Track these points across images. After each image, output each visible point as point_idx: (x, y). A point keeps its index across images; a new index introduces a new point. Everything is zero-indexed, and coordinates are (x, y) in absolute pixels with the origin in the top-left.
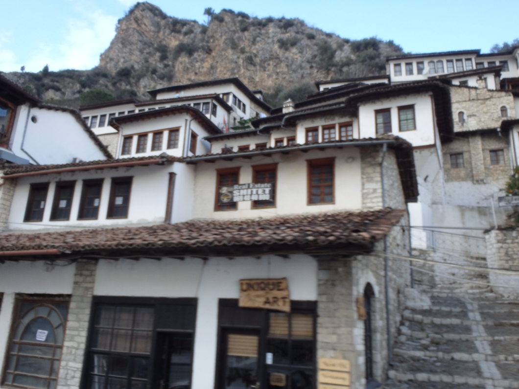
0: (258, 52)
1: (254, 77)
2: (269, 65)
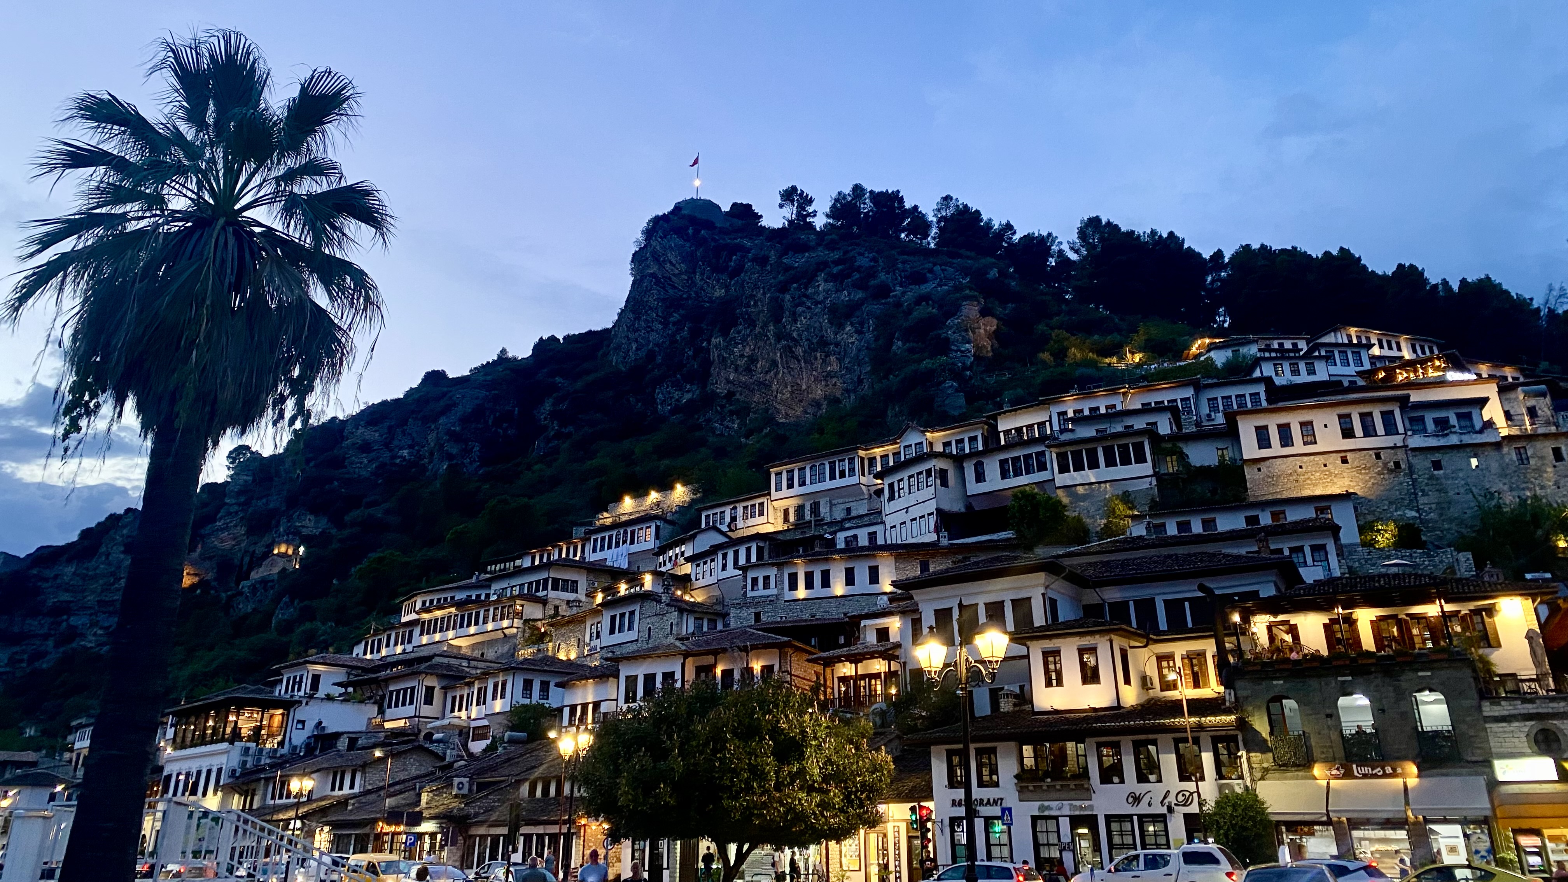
0: (800, 335)
1: (799, 382)
2: (816, 358)
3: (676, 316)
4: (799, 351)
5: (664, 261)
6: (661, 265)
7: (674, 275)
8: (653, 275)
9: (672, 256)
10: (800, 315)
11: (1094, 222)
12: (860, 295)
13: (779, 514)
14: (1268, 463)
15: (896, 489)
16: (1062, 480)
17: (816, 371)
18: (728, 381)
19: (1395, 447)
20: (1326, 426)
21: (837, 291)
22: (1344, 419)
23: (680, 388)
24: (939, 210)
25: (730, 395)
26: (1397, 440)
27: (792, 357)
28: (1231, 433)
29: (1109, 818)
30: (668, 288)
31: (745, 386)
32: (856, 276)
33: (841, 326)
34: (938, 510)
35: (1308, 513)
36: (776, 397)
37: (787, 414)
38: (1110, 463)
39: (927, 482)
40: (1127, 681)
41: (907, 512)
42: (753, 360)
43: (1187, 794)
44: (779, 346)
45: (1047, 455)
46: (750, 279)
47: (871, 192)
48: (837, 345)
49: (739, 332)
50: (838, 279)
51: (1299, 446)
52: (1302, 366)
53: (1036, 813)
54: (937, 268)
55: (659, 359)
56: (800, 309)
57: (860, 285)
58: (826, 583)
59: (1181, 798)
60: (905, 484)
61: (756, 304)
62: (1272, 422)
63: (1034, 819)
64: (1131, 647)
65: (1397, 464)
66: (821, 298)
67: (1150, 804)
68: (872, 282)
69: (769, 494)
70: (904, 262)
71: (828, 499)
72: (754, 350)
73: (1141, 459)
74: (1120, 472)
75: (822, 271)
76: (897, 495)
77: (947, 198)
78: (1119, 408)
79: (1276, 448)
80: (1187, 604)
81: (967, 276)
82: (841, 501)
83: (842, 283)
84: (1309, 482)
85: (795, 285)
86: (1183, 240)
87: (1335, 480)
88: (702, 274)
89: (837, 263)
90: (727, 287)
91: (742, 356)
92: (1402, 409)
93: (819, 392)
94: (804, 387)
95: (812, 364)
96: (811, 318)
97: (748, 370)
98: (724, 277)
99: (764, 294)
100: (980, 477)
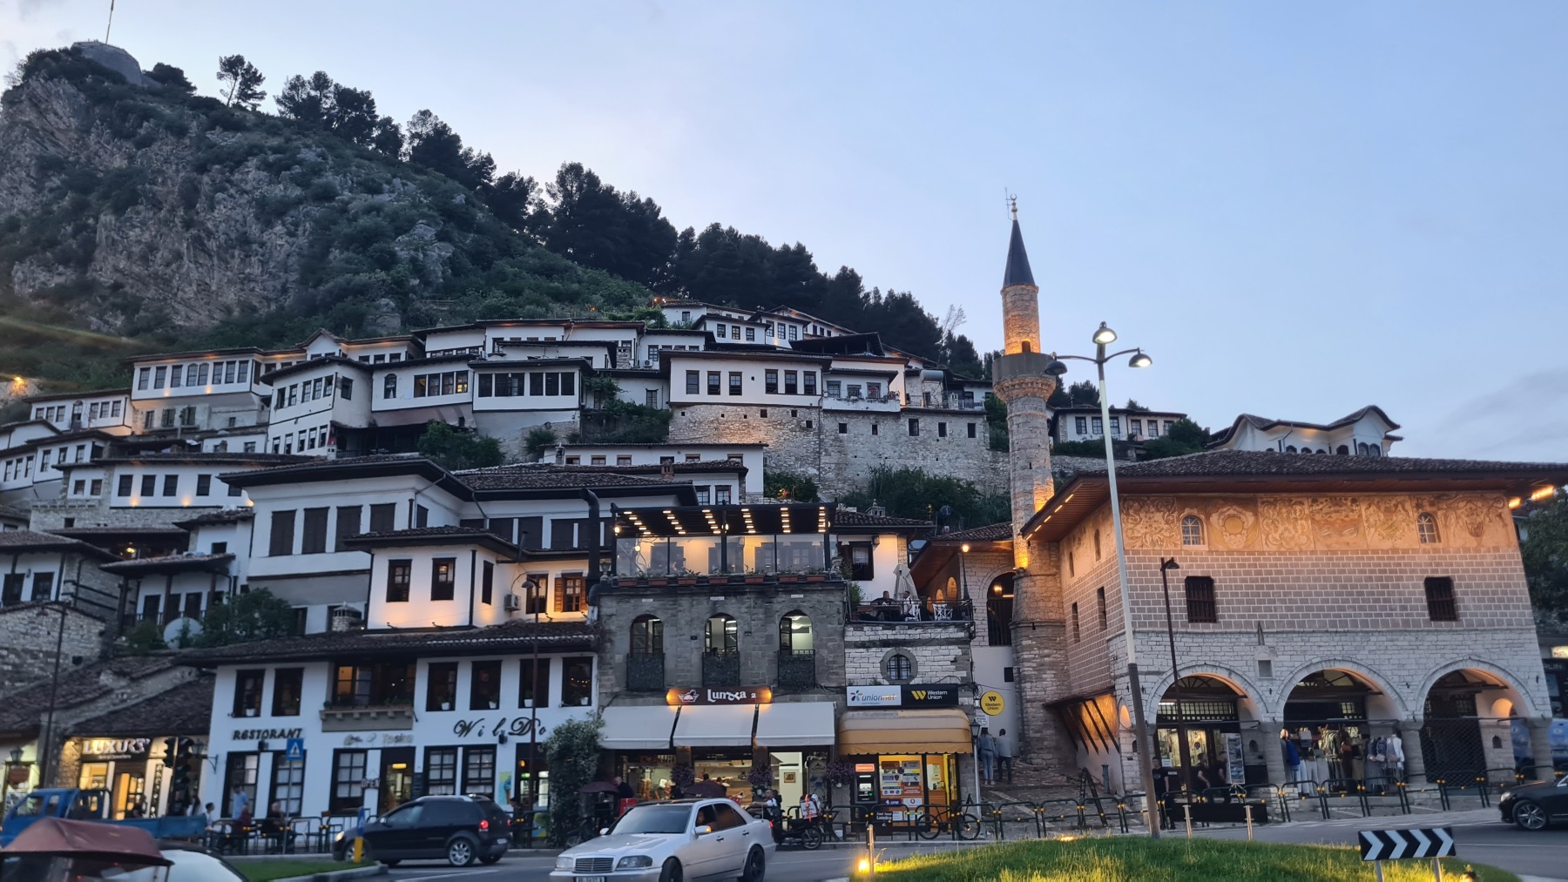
0: (216, 226)
1: (208, 281)
2: (233, 257)
3: (55, 181)
4: (212, 245)
5: (46, 110)
6: (41, 114)
7: (59, 129)
8: (28, 124)
9: (58, 106)
10: (219, 203)
11: (575, 170)
12: (296, 192)
13: (139, 416)
14: (691, 409)
15: (287, 395)
16: (482, 403)
17: (232, 271)
18: (116, 270)
19: (810, 407)
20: (753, 378)
21: (270, 183)
22: (771, 373)
23: (49, 268)
24: (414, 124)
25: (117, 287)
26: (812, 400)
27: (203, 250)
28: (664, 376)
29: (429, 751)
30: (48, 145)
31: (139, 278)
32: (297, 169)
33: (268, 224)
34: (334, 424)
35: (721, 456)
36: (176, 295)
37: (188, 317)
38: (536, 391)
39: (325, 391)
40: (487, 599)
41: (296, 423)
42: (152, 248)
43: (525, 721)
44: (187, 235)
45: (470, 375)
46: (161, 150)
47: (337, 86)
48: (262, 245)
49: (138, 213)
50: (274, 170)
51: (725, 395)
52: (743, 329)
53: (341, 746)
54: (397, 181)
55: (24, 229)
56: (220, 195)
57: (301, 182)
58: (170, 489)
59: (517, 726)
60: (299, 392)
61: (164, 183)
62: (703, 368)
63: (337, 753)
64: (498, 562)
65: (809, 424)
66: (248, 187)
67: (480, 734)
68: (316, 181)
69: (129, 392)
70: (359, 166)
71: (207, 405)
72: (155, 237)
73: (568, 391)
74: (544, 401)
75: (255, 155)
76: (286, 402)
77: (425, 114)
78: (559, 339)
79: (703, 395)
80: (576, 526)
81: (430, 195)
82: (223, 409)
83: (278, 174)
84: (728, 431)
85: (217, 166)
86: (660, 209)
87: (752, 432)
88: (98, 136)
89: (275, 150)
90: (131, 158)
91: (139, 242)
92: (823, 371)
93: (232, 296)
94: (214, 288)
95: (227, 263)
96: (233, 208)
97: (145, 259)
98: (128, 145)
99: (177, 171)
100: (389, 392)
